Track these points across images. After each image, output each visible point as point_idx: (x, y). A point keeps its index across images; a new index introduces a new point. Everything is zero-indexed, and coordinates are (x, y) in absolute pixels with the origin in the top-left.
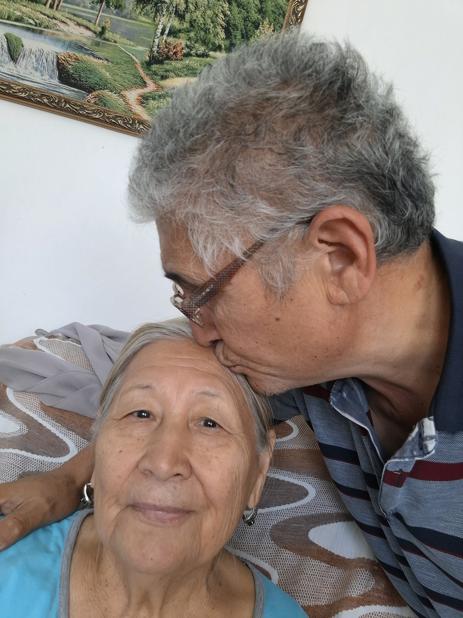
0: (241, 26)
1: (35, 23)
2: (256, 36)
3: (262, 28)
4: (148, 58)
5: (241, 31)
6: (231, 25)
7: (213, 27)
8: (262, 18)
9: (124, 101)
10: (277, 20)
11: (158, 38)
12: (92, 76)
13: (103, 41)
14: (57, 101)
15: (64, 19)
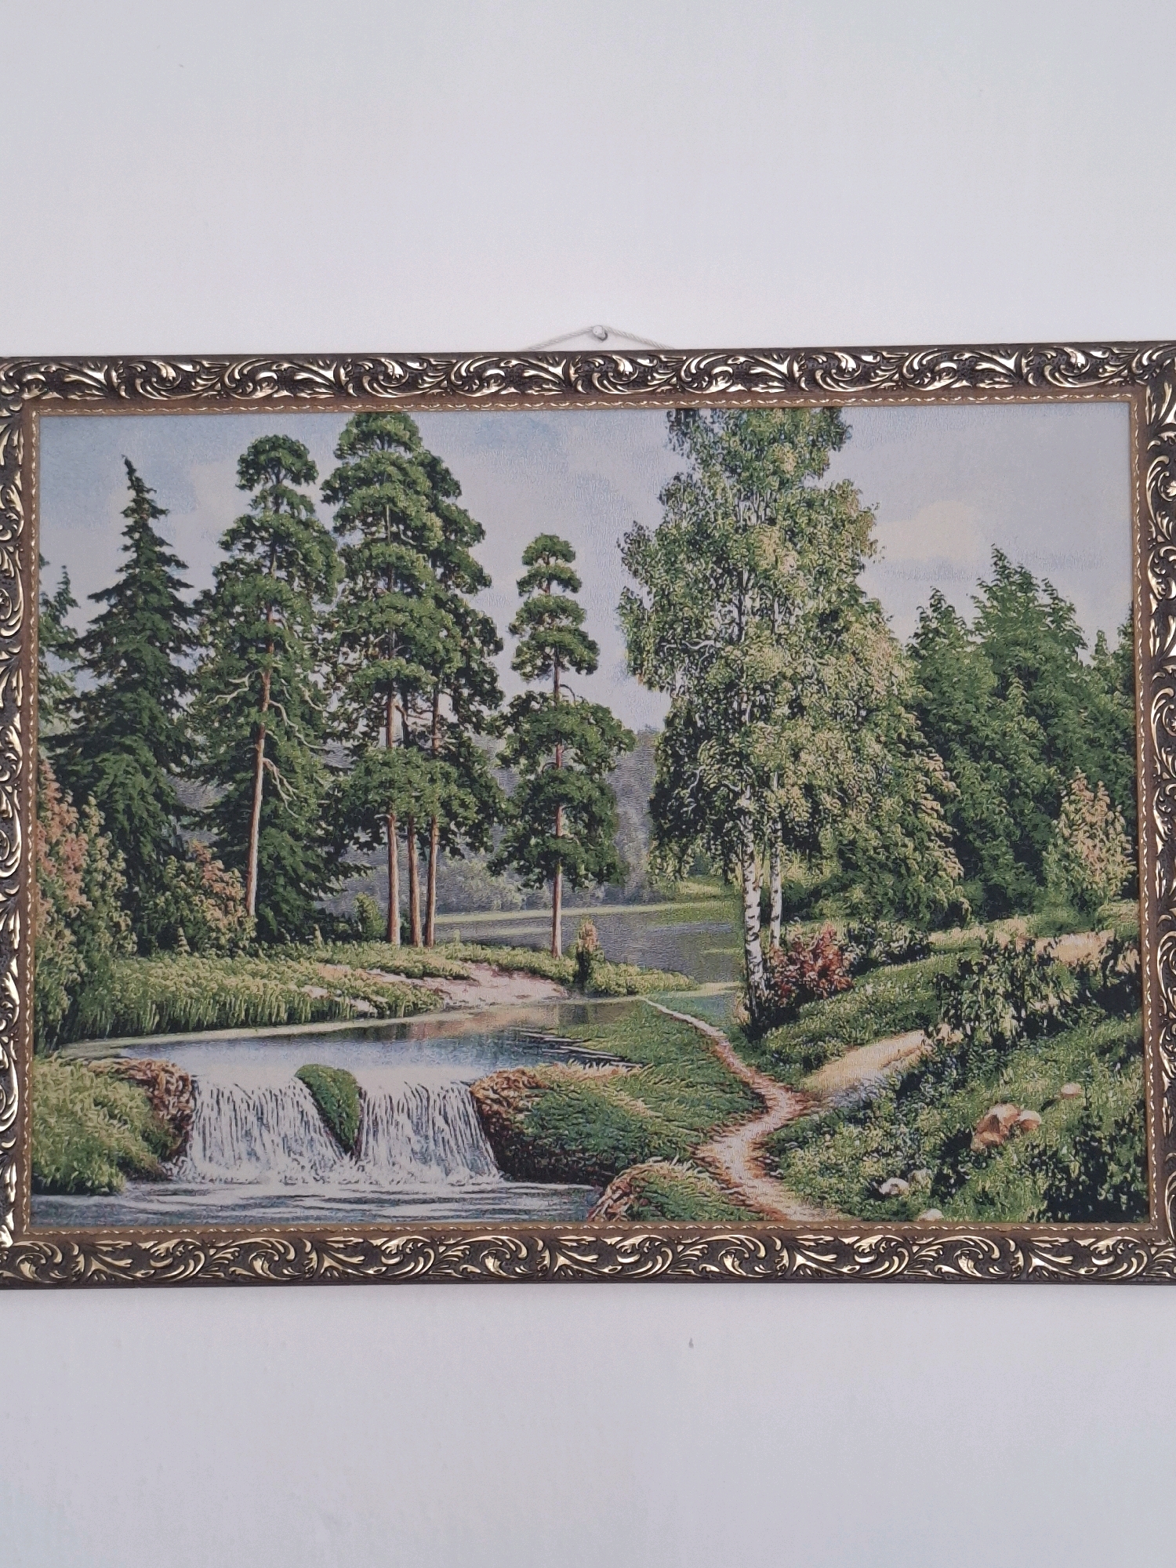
0: (1003, 821)
1: (376, 1006)
2: (1060, 842)
3: (1072, 808)
4: (745, 1015)
5: (1008, 835)
6: (969, 825)
7: (915, 849)
8: (1063, 772)
9: (715, 1177)
10: (1112, 767)
11: (757, 936)
12: (597, 1126)
13: (593, 1001)
14: (524, 1253)
15: (456, 967)
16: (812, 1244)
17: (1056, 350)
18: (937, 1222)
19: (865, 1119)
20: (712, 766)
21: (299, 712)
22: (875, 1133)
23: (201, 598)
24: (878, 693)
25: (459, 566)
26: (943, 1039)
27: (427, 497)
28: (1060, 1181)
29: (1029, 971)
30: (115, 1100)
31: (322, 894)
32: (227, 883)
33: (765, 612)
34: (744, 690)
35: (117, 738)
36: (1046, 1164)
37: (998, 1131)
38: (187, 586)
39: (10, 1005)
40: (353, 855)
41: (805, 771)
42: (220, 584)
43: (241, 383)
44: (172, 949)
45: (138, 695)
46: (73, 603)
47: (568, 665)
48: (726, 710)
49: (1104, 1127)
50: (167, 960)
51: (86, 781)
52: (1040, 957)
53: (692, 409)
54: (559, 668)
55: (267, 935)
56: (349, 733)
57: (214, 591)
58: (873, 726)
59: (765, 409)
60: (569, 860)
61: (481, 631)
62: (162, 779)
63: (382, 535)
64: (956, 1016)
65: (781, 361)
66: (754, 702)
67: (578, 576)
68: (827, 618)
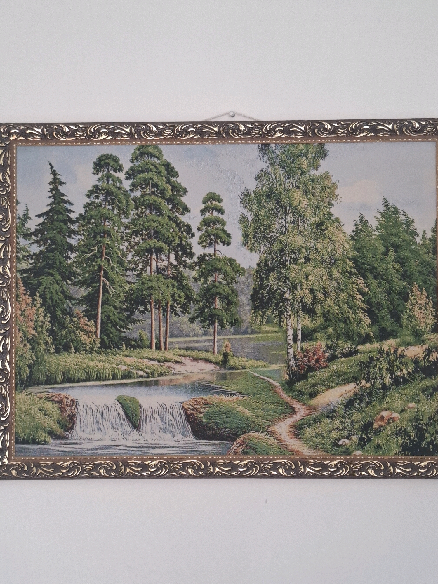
0: (386, 303)
1: (146, 373)
2: (408, 311)
3: (413, 298)
4: (287, 377)
5: (388, 308)
6: (374, 304)
7: (352, 314)
8: (409, 284)
9: (275, 438)
10: (428, 282)
11: (292, 347)
12: (231, 419)
13: (229, 371)
14: (203, 467)
15: (177, 358)
16: (313, 464)
17: (408, 122)
18: (360, 455)
19: (333, 416)
20: (275, 281)
21: (116, 260)
22: (337, 421)
23: (79, 216)
24: (339, 254)
25: (178, 205)
26: (363, 386)
27: (165, 177)
28: (407, 440)
29: (396, 360)
30: (47, 409)
31: (125, 330)
32: (89, 326)
33: (295, 222)
34: (287, 253)
35: (46, 270)
36: (401, 433)
37: (383, 421)
38: (73, 212)
39: (6, 372)
40: (137, 315)
41: (310, 284)
42: (86, 211)
43: (94, 134)
44: (68, 351)
45: (55, 254)
46: (30, 218)
47: (219, 243)
48: (280, 260)
49: (424, 420)
50: (66, 355)
51: (35, 287)
52: (400, 355)
53: (267, 144)
54: (216, 244)
55: (104, 346)
56: (136, 268)
57: (83, 214)
58: (336, 266)
59: (295, 144)
60: (220, 318)
61: (186, 229)
62: (64, 286)
63: (148, 192)
64: (367, 377)
65: (302, 125)
66: (291, 257)
67: (224, 208)
68: (319, 225)
